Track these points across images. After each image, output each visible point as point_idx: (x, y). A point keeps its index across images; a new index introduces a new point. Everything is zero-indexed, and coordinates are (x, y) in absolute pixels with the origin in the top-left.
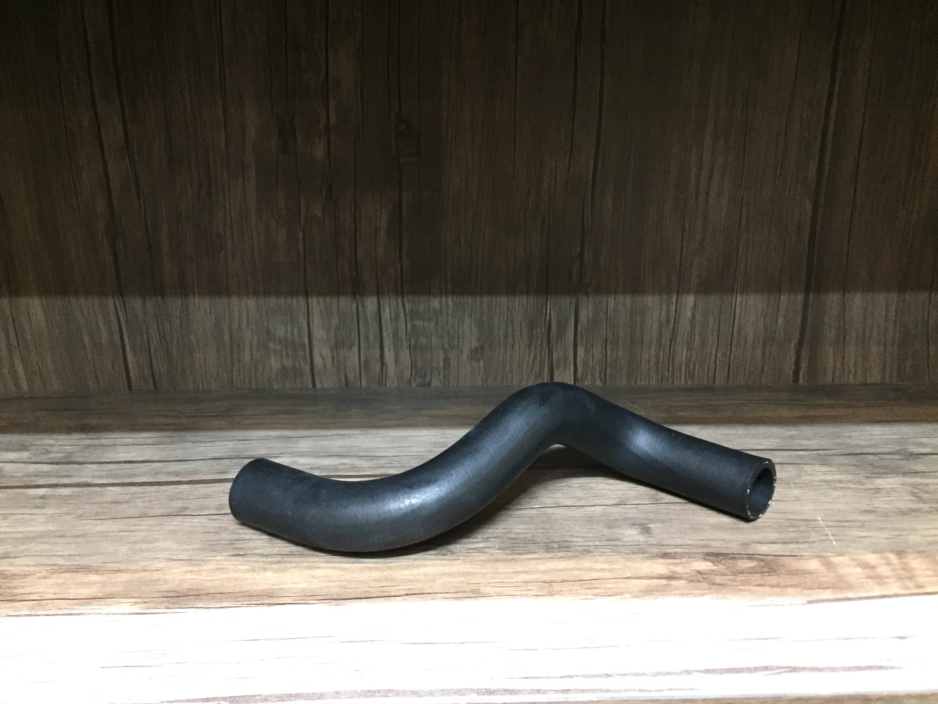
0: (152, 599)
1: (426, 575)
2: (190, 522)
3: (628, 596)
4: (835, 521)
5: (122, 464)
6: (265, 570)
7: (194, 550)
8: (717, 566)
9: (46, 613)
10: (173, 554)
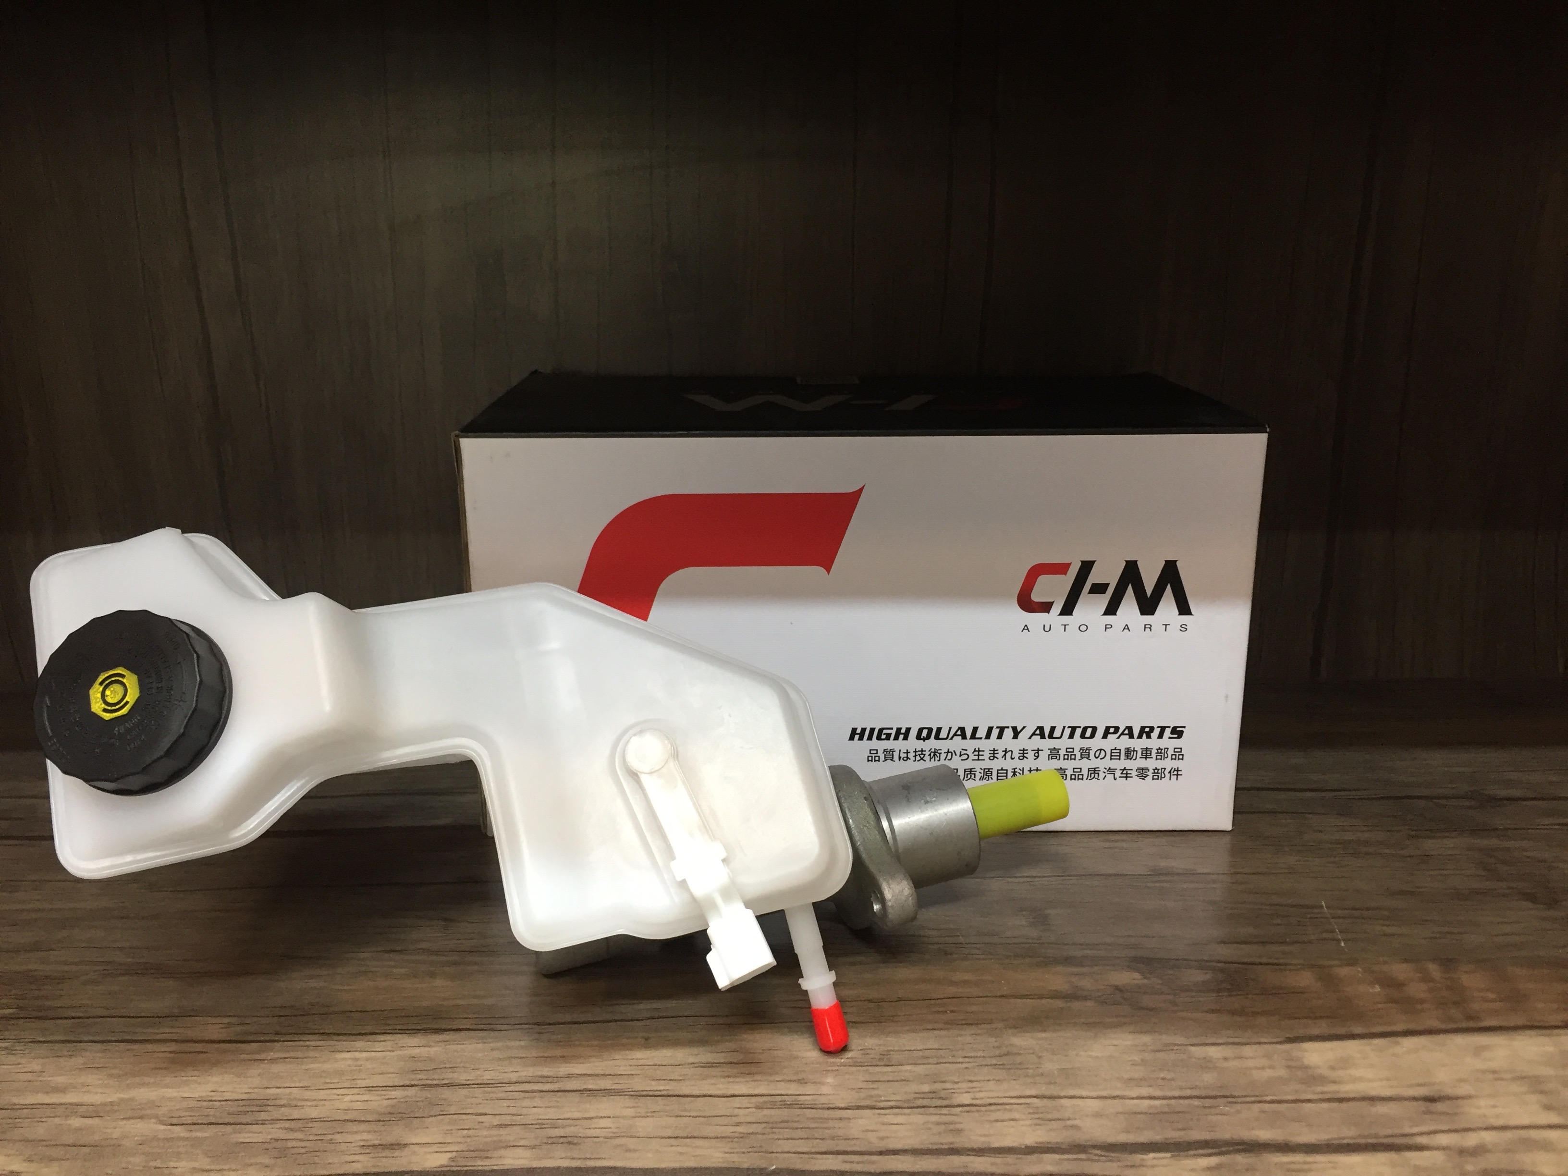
0: (255, 1019)
3: (1000, 1025)
4: (1349, 909)
6: (433, 975)
8: (1148, 978)
9: (91, 1038)
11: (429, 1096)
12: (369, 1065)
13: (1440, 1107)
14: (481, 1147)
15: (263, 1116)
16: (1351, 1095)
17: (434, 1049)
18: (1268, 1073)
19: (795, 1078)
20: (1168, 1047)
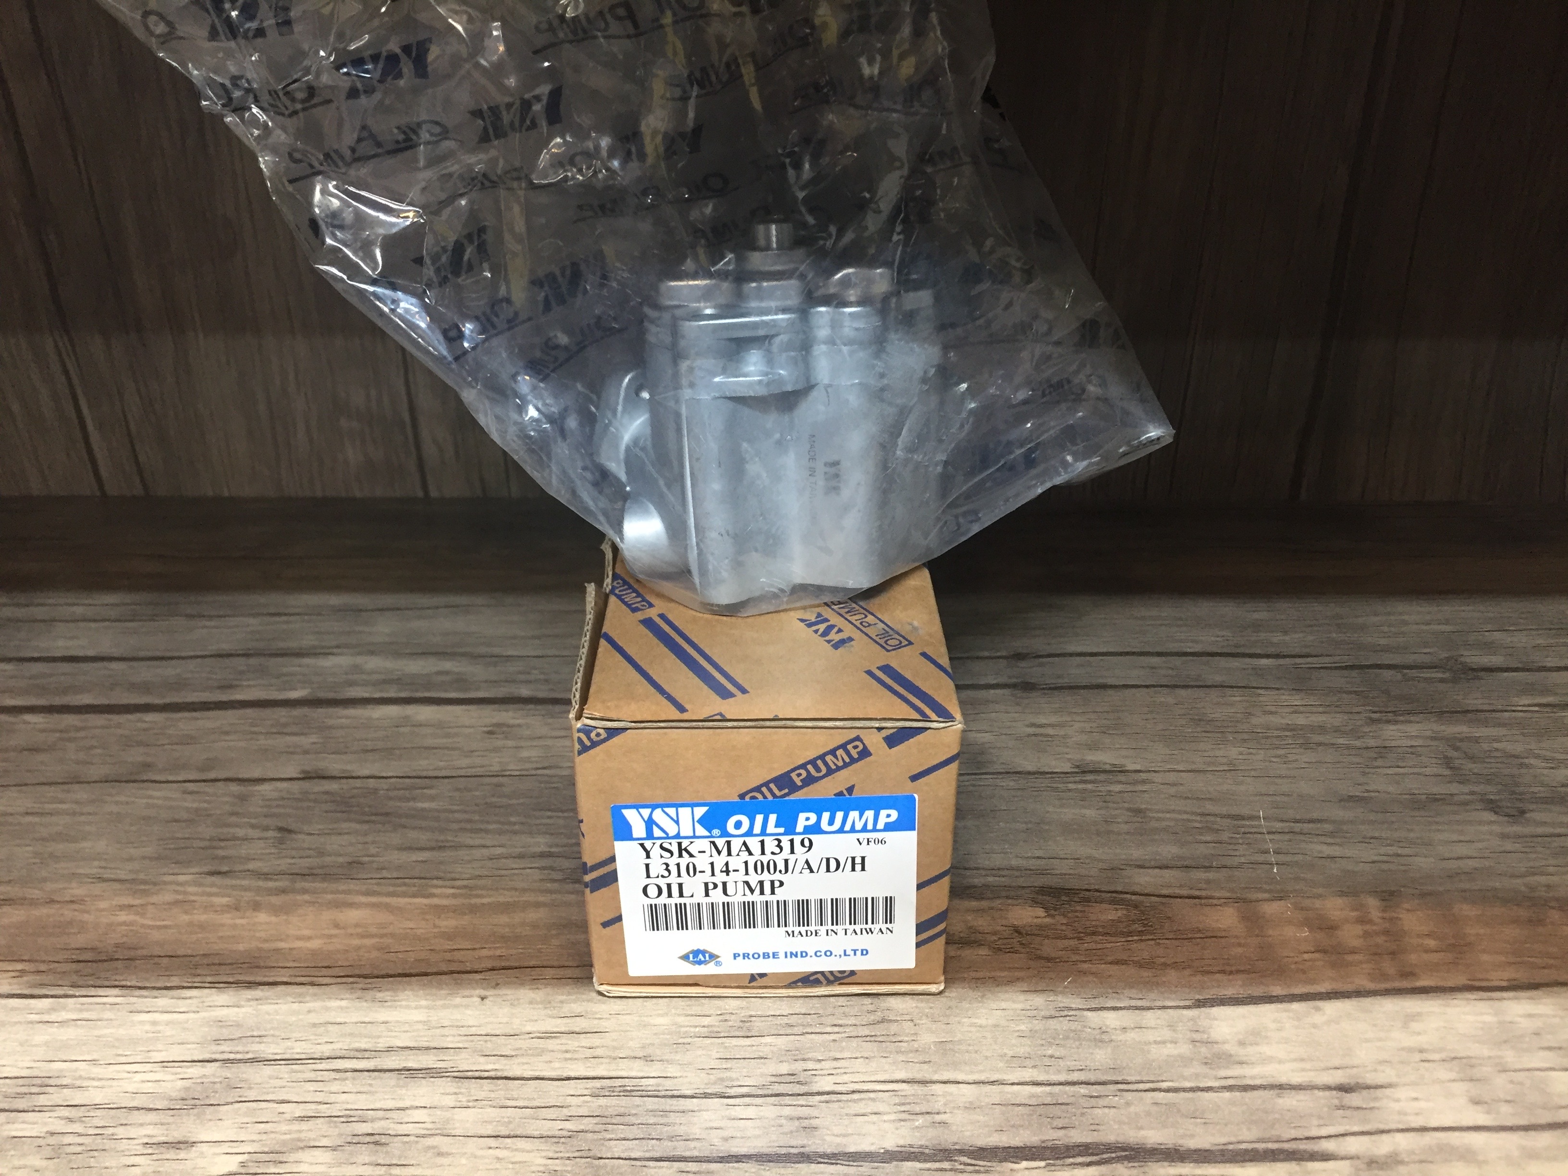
0: (52, 966)
1: (535, 926)
2: (150, 797)
4: (1288, 821)
5: (59, 664)
6: (256, 907)
7: (144, 858)
8: (1053, 916)
10: (105, 868)
11: (229, 1075)
12: (169, 1032)
13: (1354, 1099)
14: (277, 1148)
15: (42, 1100)
16: (1258, 1082)
17: (243, 1010)
18: (1170, 1050)
19: (641, 1054)
20: (1063, 1012)
